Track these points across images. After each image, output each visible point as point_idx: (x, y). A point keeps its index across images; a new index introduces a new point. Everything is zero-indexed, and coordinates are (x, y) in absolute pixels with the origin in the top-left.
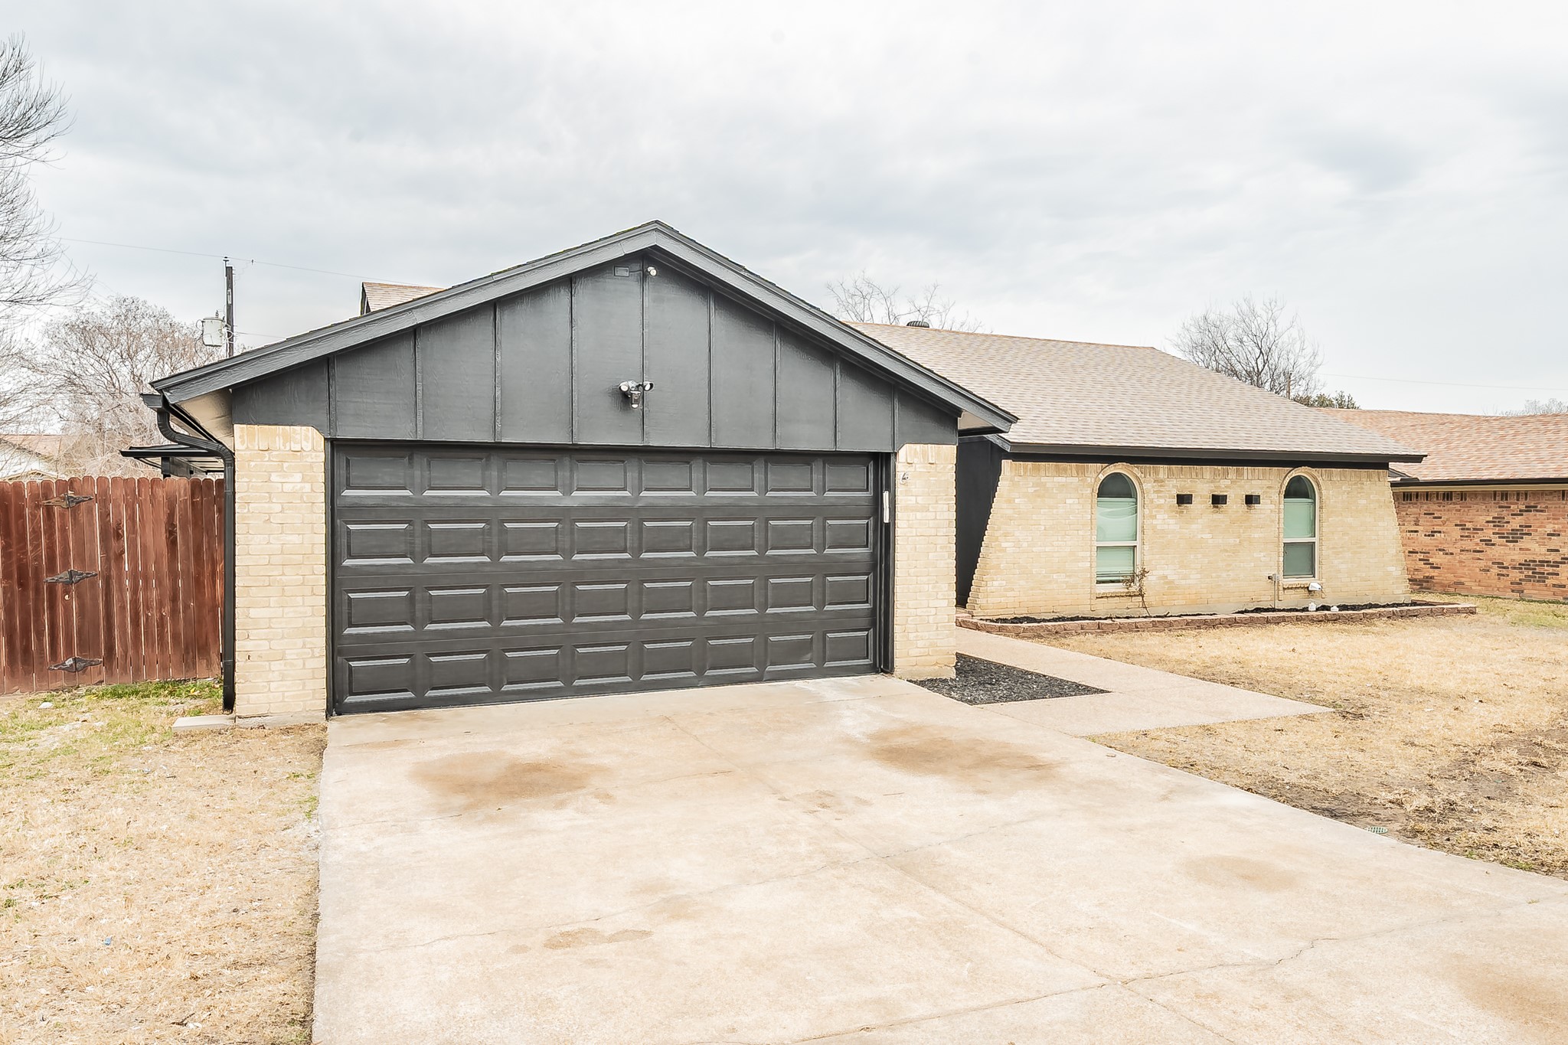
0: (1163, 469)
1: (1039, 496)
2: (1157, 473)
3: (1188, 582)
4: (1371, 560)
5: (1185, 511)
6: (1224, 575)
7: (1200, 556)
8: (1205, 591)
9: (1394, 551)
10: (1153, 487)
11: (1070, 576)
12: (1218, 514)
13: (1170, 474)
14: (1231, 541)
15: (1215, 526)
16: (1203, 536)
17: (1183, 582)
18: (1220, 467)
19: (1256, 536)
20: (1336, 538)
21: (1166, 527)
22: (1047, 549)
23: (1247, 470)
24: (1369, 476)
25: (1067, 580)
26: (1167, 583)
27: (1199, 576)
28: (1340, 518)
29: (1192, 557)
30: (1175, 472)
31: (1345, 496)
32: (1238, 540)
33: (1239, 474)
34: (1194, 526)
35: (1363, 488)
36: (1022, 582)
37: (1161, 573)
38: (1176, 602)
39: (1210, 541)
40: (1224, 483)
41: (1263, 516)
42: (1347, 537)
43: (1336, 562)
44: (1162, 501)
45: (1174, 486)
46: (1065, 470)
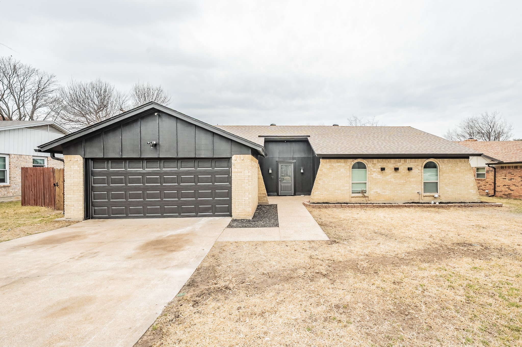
0: (375, 161)
1: (331, 169)
2: (373, 161)
3: (385, 193)
4: (462, 188)
5: (384, 173)
6: (400, 192)
7: (390, 186)
8: (392, 196)
9: (472, 185)
10: (372, 166)
11: (342, 191)
12: (397, 173)
13: (378, 162)
14: (402, 181)
15: (396, 177)
16: (391, 180)
17: (384, 193)
18: (397, 159)
19: (412, 180)
20: (446, 181)
21: (377, 177)
22: (334, 183)
23: (408, 160)
24: (460, 161)
25: (341, 192)
26: (378, 194)
27: (390, 192)
28: (448, 174)
29: (387, 186)
30: (380, 161)
31: (450, 168)
32: (405, 181)
33: (405, 162)
34: (387, 177)
35: (458, 165)
36: (326, 193)
37: (375, 191)
38: (381, 199)
39: (394, 181)
40: (399, 164)
41: (415, 174)
42: (451, 181)
43: (446, 188)
44: (375, 170)
45: (379, 165)
46: (340, 161)
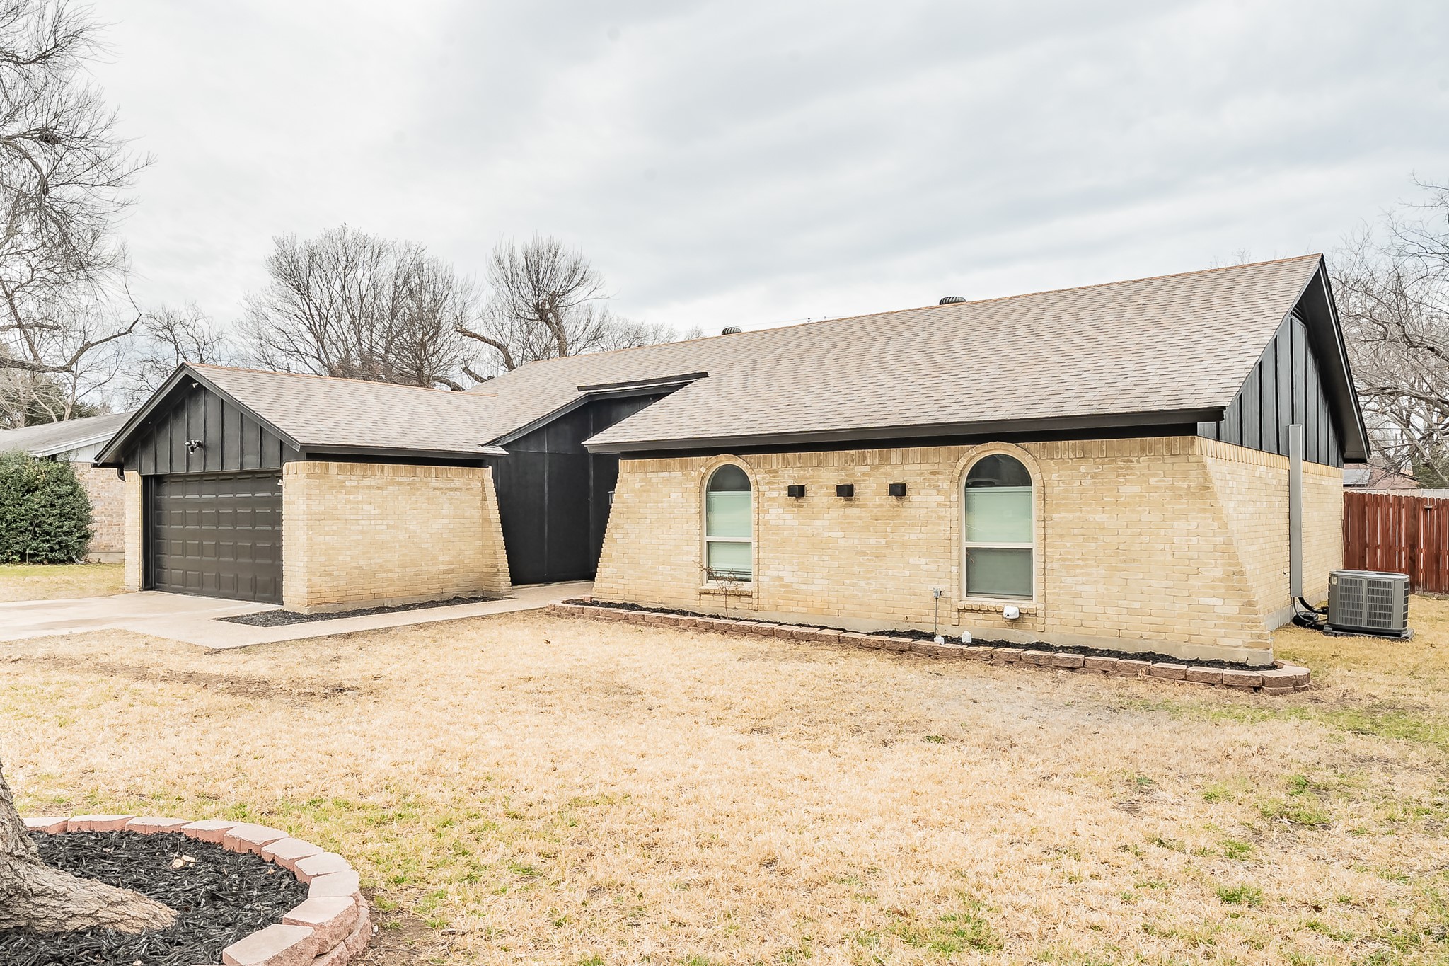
0: (776, 459)
1: (645, 491)
2: (769, 462)
3: (811, 587)
4: (1154, 583)
5: (805, 506)
6: (863, 583)
7: (826, 558)
8: (835, 600)
9: (1219, 572)
10: (764, 478)
11: (674, 569)
12: (851, 509)
13: (787, 464)
14: (873, 542)
15: (849, 523)
16: (831, 534)
17: (804, 587)
18: (853, 452)
19: (913, 536)
20: (1068, 545)
21: (781, 522)
22: (653, 542)
23: (895, 454)
24: (1169, 446)
25: (672, 572)
26: (783, 586)
27: (826, 582)
28: (1078, 514)
29: (816, 558)
30: (791, 460)
31: (1087, 482)
32: (883, 542)
33: (885, 460)
34: (818, 523)
35: (1129, 468)
36: (631, 572)
37: (775, 574)
38: (795, 609)
39: (841, 541)
40: (859, 470)
41: (924, 511)
42: (1094, 544)
43: (1069, 581)
44: (775, 494)
45: (790, 477)
46: (669, 465)
